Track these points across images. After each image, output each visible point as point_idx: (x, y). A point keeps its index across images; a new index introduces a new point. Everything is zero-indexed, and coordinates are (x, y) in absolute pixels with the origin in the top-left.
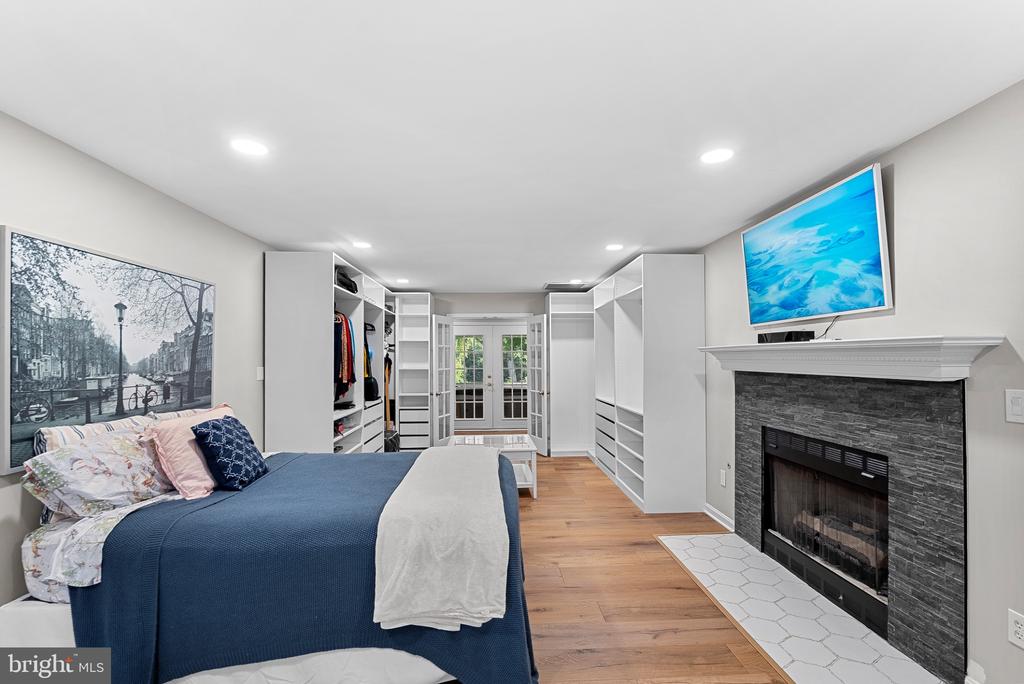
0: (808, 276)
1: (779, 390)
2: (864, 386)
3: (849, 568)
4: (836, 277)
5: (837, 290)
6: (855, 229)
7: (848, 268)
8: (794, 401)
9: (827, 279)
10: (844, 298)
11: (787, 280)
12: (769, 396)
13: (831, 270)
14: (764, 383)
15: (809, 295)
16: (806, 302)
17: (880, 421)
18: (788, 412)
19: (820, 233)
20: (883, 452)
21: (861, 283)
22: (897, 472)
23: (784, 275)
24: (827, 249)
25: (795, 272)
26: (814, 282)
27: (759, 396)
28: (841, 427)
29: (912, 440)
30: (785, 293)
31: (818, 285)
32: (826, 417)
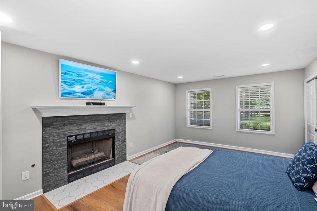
0: (96, 87)
1: (77, 121)
2: (109, 116)
4: (104, 90)
5: (104, 94)
6: (111, 82)
7: (108, 89)
8: (86, 123)
9: (101, 90)
10: (106, 95)
11: (86, 86)
12: (72, 124)
15: (95, 93)
17: (113, 122)
18: (83, 127)
19: (101, 78)
20: (114, 128)
21: (111, 93)
22: (117, 131)
23: (85, 84)
24: (102, 83)
25: (90, 85)
26: (97, 90)
28: (103, 126)
29: (119, 124)
30: (84, 90)
31: (98, 91)
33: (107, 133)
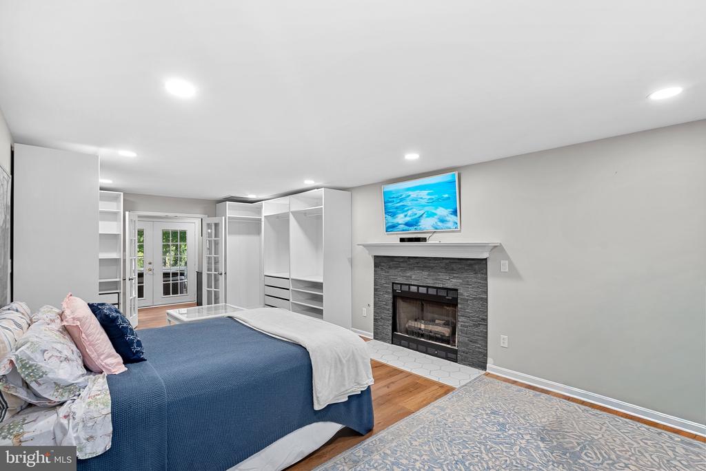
0: (422, 212)
1: (402, 265)
2: (448, 261)
3: (437, 339)
4: (436, 214)
5: (436, 220)
6: (446, 196)
7: (442, 212)
8: (412, 269)
9: (431, 215)
10: (439, 224)
11: (409, 213)
12: (397, 268)
13: (434, 211)
14: (392, 261)
15: (422, 221)
16: (419, 224)
17: (455, 275)
18: (408, 274)
19: (428, 194)
20: (456, 287)
21: (448, 218)
22: (462, 295)
23: (408, 210)
24: (431, 202)
25: (414, 210)
26: (425, 215)
27: (390, 268)
28: (436, 279)
29: (468, 281)
30: (408, 219)
31: (427, 217)
32: (429, 275)
33: (443, 293)
